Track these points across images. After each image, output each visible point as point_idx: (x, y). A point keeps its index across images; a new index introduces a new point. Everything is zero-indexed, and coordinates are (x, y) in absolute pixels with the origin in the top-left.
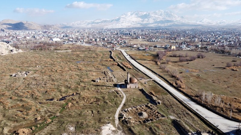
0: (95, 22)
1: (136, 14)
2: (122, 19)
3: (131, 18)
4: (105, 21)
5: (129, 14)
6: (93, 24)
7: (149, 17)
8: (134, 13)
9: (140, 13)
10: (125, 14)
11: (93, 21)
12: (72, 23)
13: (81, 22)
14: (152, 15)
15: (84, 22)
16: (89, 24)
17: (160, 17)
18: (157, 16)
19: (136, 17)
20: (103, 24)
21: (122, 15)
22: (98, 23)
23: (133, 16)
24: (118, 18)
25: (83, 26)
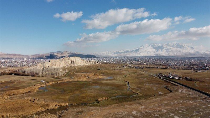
0: (120, 52)
1: (152, 46)
2: (140, 50)
3: (148, 49)
4: (127, 52)
5: (147, 45)
6: (118, 54)
7: (163, 48)
8: (150, 45)
9: (156, 45)
10: (143, 46)
11: (118, 51)
12: (102, 53)
13: (109, 52)
14: (165, 47)
15: (111, 52)
16: (115, 53)
17: (171, 48)
18: (169, 47)
19: (152, 48)
20: (126, 54)
21: (141, 46)
22: (122, 53)
23: (150, 47)
24: (137, 49)
25: (111, 55)
